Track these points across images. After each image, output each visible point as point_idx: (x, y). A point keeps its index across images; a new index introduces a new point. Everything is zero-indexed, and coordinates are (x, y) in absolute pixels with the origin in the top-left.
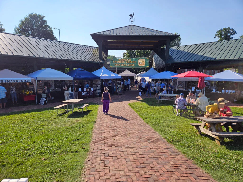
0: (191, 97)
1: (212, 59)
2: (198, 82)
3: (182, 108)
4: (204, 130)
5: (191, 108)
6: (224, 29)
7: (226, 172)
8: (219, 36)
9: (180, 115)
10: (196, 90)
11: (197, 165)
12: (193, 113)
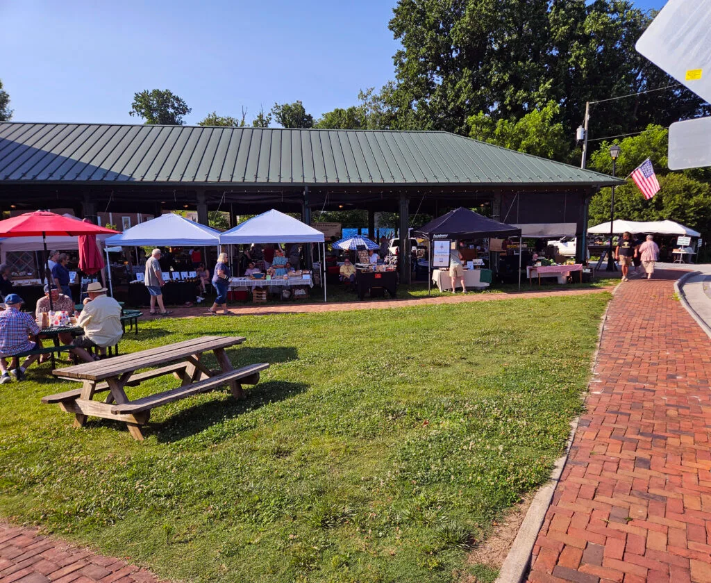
0: (51, 306)
1: (120, 179)
2: (78, 251)
3: (18, 350)
4: (90, 408)
5: (62, 344)
6: (154, 91)
7: (145, 512)
8: (143, 111)
9: (14, 379)
10: (80, 281)
11: (53, 536)
12: (68, 359)
